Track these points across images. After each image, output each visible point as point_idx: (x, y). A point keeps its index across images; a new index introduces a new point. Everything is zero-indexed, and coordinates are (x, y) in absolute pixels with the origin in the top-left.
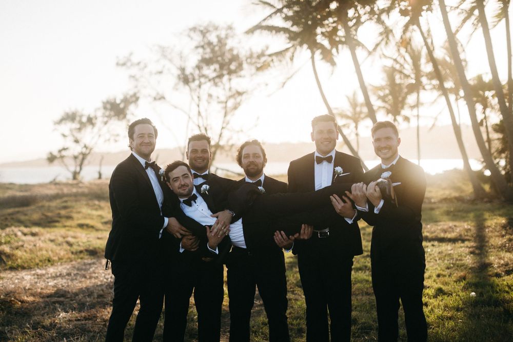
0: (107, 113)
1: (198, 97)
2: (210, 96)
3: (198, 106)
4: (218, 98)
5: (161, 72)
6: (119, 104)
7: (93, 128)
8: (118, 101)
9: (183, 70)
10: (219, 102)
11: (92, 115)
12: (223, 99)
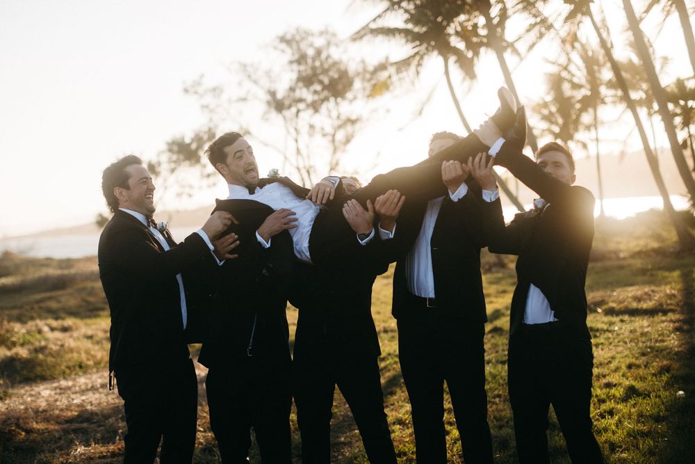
0: (175, 157)
1: (296, 130)
2: (312, 127)
3: (296, 141)
4: (323, 129)
5: (244, 100)
6: (189, 145)
8: (187, 141)
9: (273, 94)
10: (324, 135)
11: (154, 161)
12: (329, 130)
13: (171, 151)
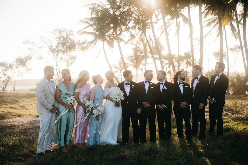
0: (18, 63)
1: (57, 58)
2: (61, 58)
3: (57, 62)
6: (23, 60)
7: (11, 70)
8: (22, 58)
9: (51, 46)
10: (65, 61)
13: (17, 61)
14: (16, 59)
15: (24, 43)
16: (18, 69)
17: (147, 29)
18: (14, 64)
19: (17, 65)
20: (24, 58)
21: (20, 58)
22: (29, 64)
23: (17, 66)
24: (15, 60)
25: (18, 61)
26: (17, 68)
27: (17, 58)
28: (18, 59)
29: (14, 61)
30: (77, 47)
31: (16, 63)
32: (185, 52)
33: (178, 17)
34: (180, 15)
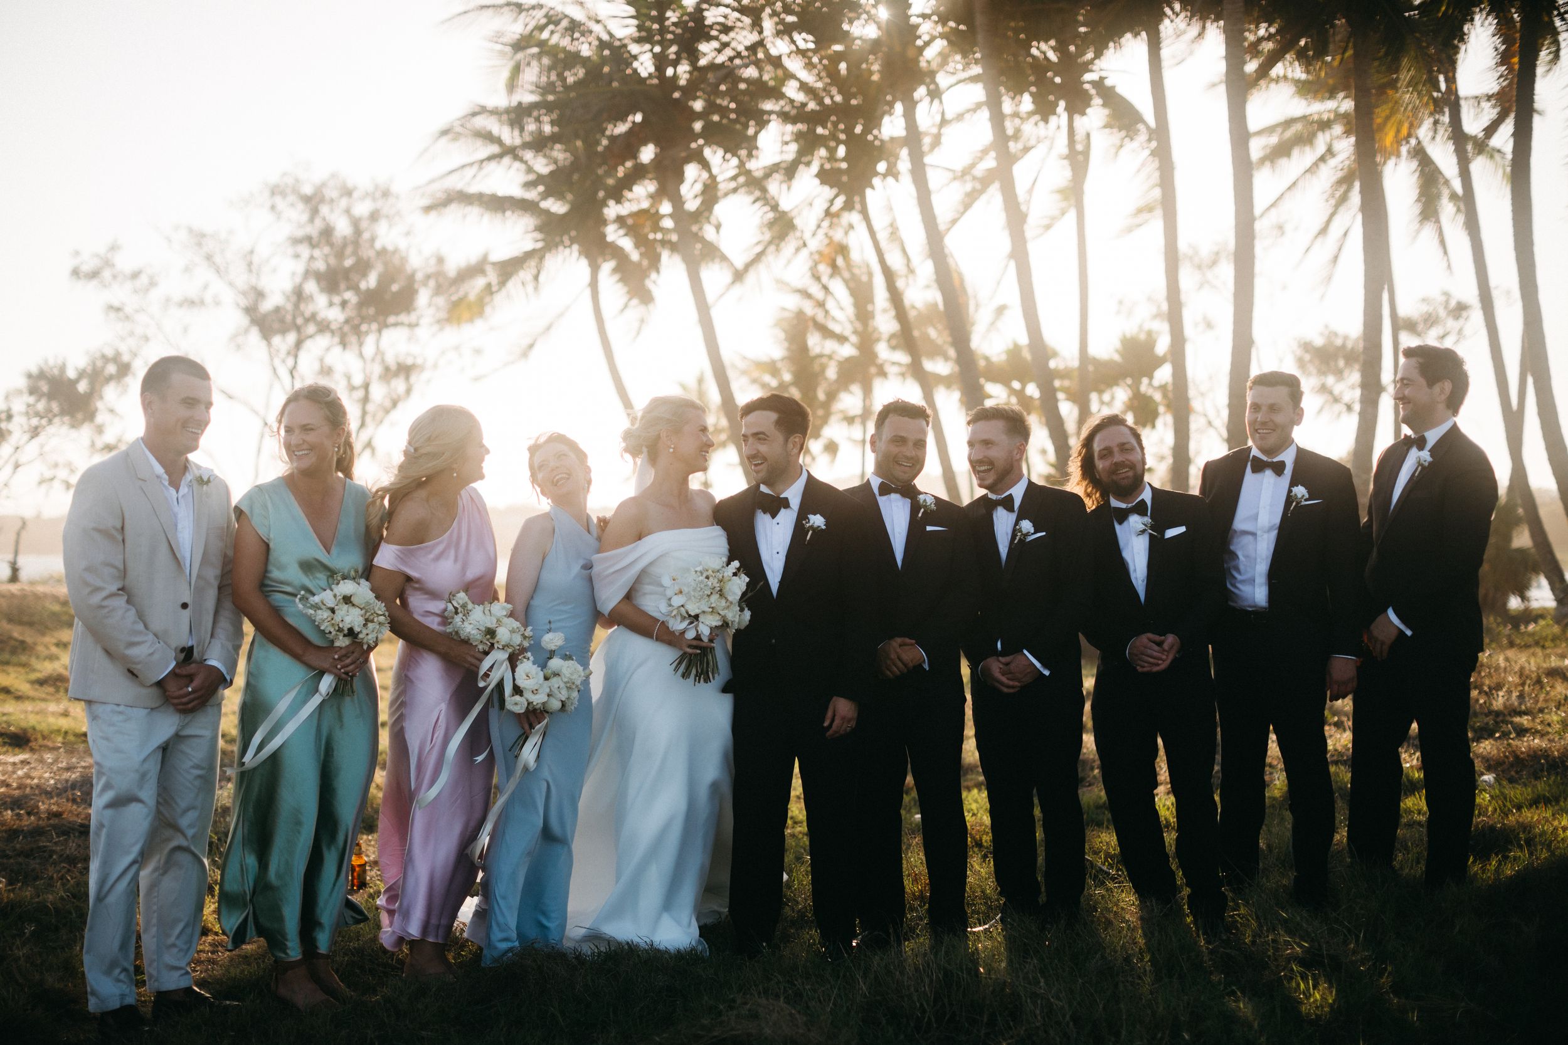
0: (41, 406)
5: (196, 303)
6: (73, 383)
8: (71, 374)
12: (358, 380)
13: (32, 391)
14: (30, 376)
15: (76, 273)
16: (42, 438)
17: (876, 181)
18: (18, 406)
19: (37, 414)
20: (82, 374)
21: (56, 372)
22: (112, 411)
23: (35, 421)
24: (22, 383)
25: (45, 387)
26: (35, 432)
27: (34, 370)
28: (42, 375)
29: (19, 392)
30: (423, 298)
31: (31, 400)
32: (1124, 336)
33: (1078, 102)
34: (1093, 92)
